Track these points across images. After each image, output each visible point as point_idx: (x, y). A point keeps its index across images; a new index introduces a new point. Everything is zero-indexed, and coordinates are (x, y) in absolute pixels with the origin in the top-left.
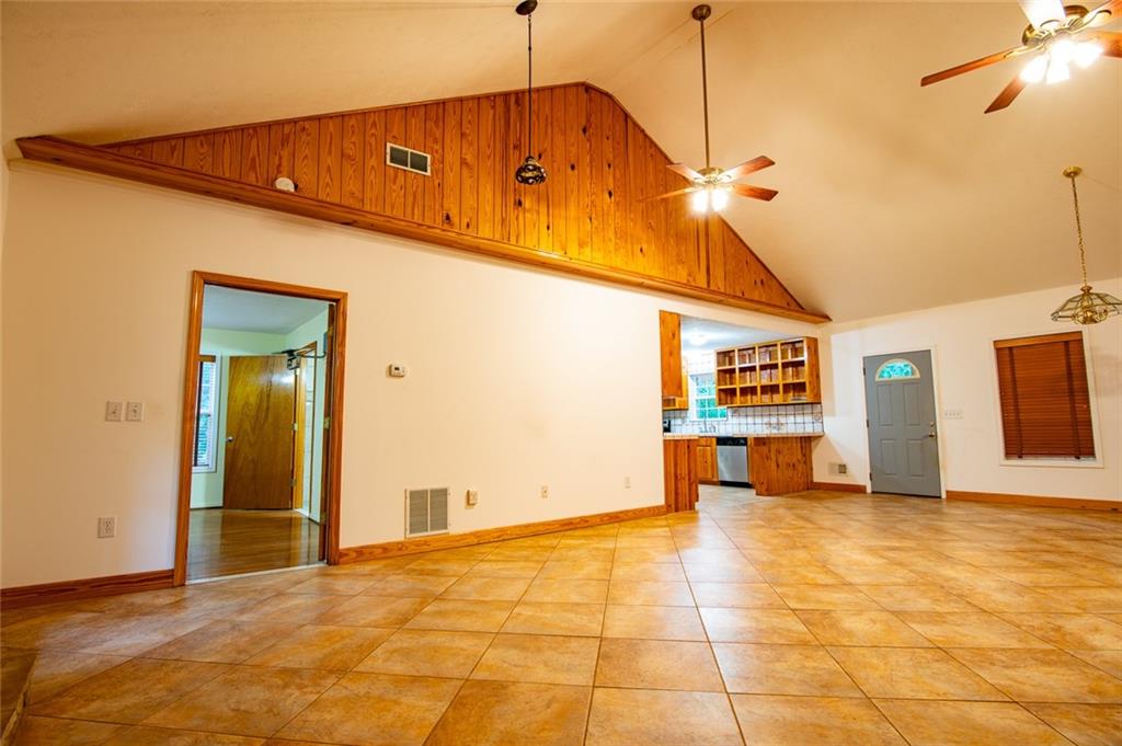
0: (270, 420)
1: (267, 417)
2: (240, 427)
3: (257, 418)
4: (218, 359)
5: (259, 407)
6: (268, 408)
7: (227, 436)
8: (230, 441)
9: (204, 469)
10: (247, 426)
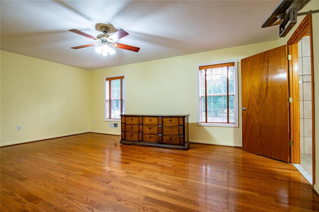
0: (269, 95)
1: (267, 94)
2: (250, 102)
3: (260, 95)
4: (236, 64)
5: (261, 88)
6: (267, 87)
7: (243, 107)
8: (244, 110)
9: (232, 125)
10: (254, 100)
